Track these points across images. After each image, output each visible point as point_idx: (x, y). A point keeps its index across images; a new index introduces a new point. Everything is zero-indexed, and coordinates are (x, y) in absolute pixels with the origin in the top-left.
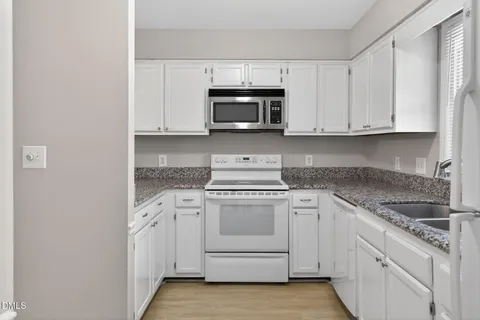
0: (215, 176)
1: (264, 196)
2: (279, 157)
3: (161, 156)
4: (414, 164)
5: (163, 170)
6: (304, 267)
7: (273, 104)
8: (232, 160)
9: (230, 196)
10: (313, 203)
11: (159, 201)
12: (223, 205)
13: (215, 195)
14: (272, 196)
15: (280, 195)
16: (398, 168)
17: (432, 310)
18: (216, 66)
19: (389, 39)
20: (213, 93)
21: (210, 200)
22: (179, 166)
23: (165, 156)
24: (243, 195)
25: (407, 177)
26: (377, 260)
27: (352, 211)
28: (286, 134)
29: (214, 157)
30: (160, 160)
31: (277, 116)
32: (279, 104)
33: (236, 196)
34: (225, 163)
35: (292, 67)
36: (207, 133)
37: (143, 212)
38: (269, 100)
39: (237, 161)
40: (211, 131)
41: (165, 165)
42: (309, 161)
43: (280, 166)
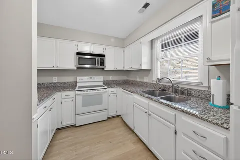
0: (79, 85)
1: (99, 92)
2: (102, 77)
3: (54, 78)
4: (144, 79)
5: (56, 84)
6: (113, 113)
7: (101, 60)
8: (86, 78)
9: (86, 92)
10: (115, 92)
11: (53, 98)
12: (84, 96)
13: (80, 93)
14: (102, 91)
15: (105, 91)
16: (138, 80)
17: (176, 133)
18: (80, 44)
19: (140, 41)
20: (78, 54)
21: (78, 95)
22: (63, 82)
23: (57, 78)
24: (92, 92)
25: (142, 82)
26: (146, 113)
27: (132, 95)
28: (105, 70)
29: (78, 78)
30: (54, 80)
31: (103, 64)
32: (103, 60)
33: (89, 92)
34: (83, 80)
35: (107, 48)
36: (76, 69)
37: (44, 106)
38: (100, 58)
39: (88, 79)
40: (78, 68)
41: (57, 81)
42: (111, 78)
43: (102, 80)
